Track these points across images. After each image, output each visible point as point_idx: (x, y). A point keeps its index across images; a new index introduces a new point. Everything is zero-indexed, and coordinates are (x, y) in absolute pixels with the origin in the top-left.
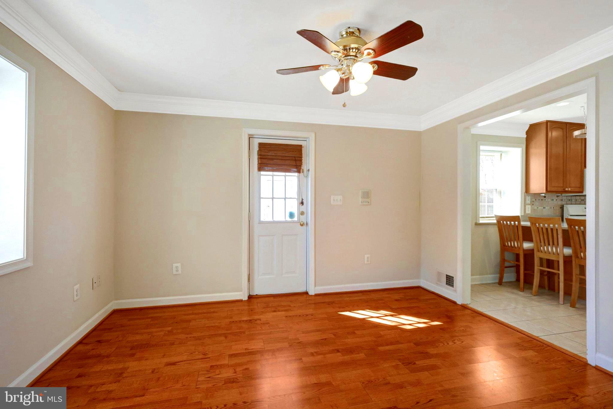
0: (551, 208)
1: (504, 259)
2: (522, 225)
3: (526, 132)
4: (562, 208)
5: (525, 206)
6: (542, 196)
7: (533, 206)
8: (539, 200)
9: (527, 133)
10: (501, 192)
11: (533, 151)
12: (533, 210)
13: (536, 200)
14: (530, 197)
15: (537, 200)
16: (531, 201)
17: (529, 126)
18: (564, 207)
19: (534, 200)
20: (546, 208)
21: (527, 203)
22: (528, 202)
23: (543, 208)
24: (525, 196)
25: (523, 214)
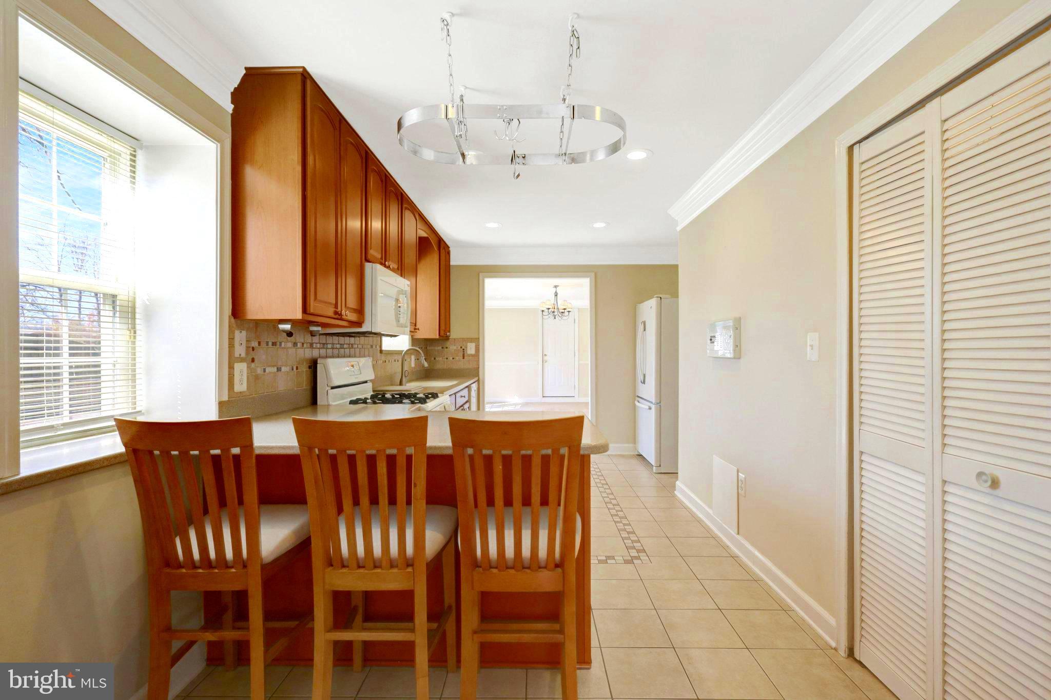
0: (293, 369)
1: (168, 629)
2: (257, 452)
3: (232, 94)
4: (313, 365)
5: (231, 368)
6: (284, 331)
7: (253, 365)
8: (267, 343)
9: (237, 96)
10: (134, 308)
11: (253, 177)
12: (254, 378)
13: (259, 343)
14: (244, 333)
15: (263, 345)
16: (248, 347)
17: (244, 72)
18: (318, 366)
19: (255, 344)
20: (283, 369)
21: (237, 355)
22: (240, 351)
23: (275, 369)
24: (231, 332)
25: (225, 398)
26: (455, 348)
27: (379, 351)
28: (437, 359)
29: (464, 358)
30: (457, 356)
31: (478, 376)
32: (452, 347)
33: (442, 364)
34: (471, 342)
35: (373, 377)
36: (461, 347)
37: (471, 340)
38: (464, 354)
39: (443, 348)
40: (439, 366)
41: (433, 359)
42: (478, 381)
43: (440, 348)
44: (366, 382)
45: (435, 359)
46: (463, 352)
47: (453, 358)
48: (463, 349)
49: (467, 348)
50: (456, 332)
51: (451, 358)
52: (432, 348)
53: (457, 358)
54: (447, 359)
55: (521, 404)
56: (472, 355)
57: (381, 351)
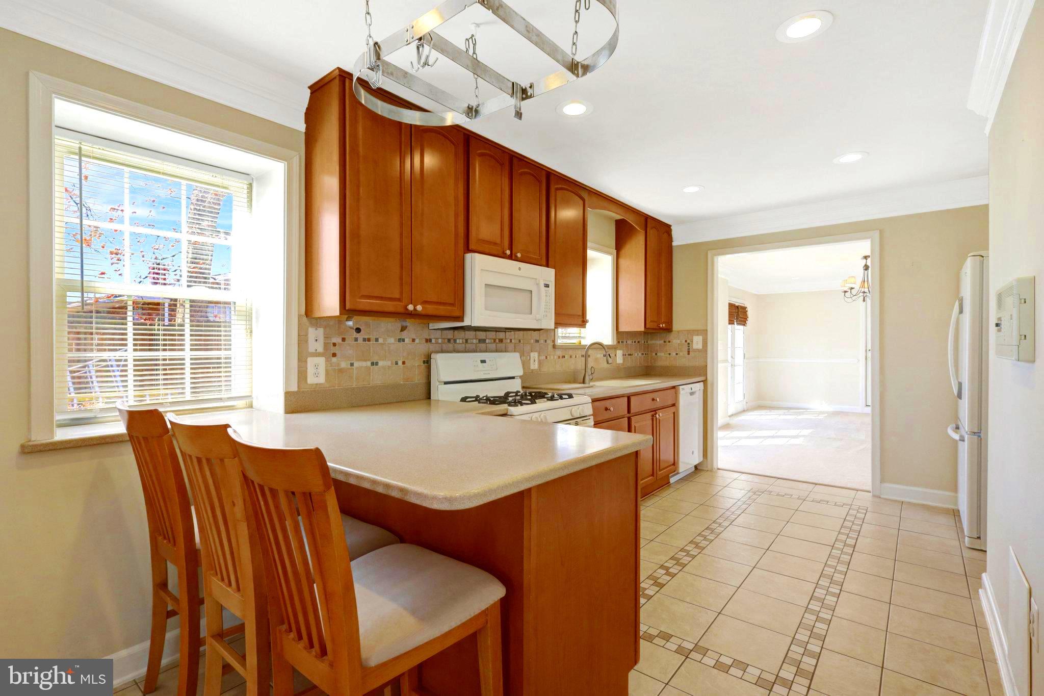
0: (396, 364)
4: (427, 362)
5: (303, 360)
7: (334, 359)
8: (356, 339)
12: (335, 372)
13: (344, 340)
14: (321, 331)
15: (350, 341)
16: (327, 343)
17: (309, 91)
18: (433, 361)
19: (337, 340)
20: (381, 364)
21: (311, 350)
22: (316, 345)
23: (369, 364)
24: (303, 327)
25: (294, 388)
26: (679, 342)
27: (550, 346)
28: (658, 354)
29: (689, 354)
30: (681, 351)
31: (706, 375)
32: (675, 340)
33: (663, 359)
34: (698, 335)
35: (521, 373)
36: (686, 341)
37: (697, 332)
38: (689, 349)
39: (665, 342)
40: (660, 363)
41: (654, 354)
42: (705, 382)
43: (662, 342)
44: (513, 378)
45: (656, 354)
46: (688, 346)
47: (677, 354)
48: (689, 344)
49: (692, 342)
50: (680, 322)
51: (674, 354)
52: (654, 342)
53: (681, 354)
54: (670, 354)
55: (827, 412)
56: (698, 350)
57: (554, 346)
